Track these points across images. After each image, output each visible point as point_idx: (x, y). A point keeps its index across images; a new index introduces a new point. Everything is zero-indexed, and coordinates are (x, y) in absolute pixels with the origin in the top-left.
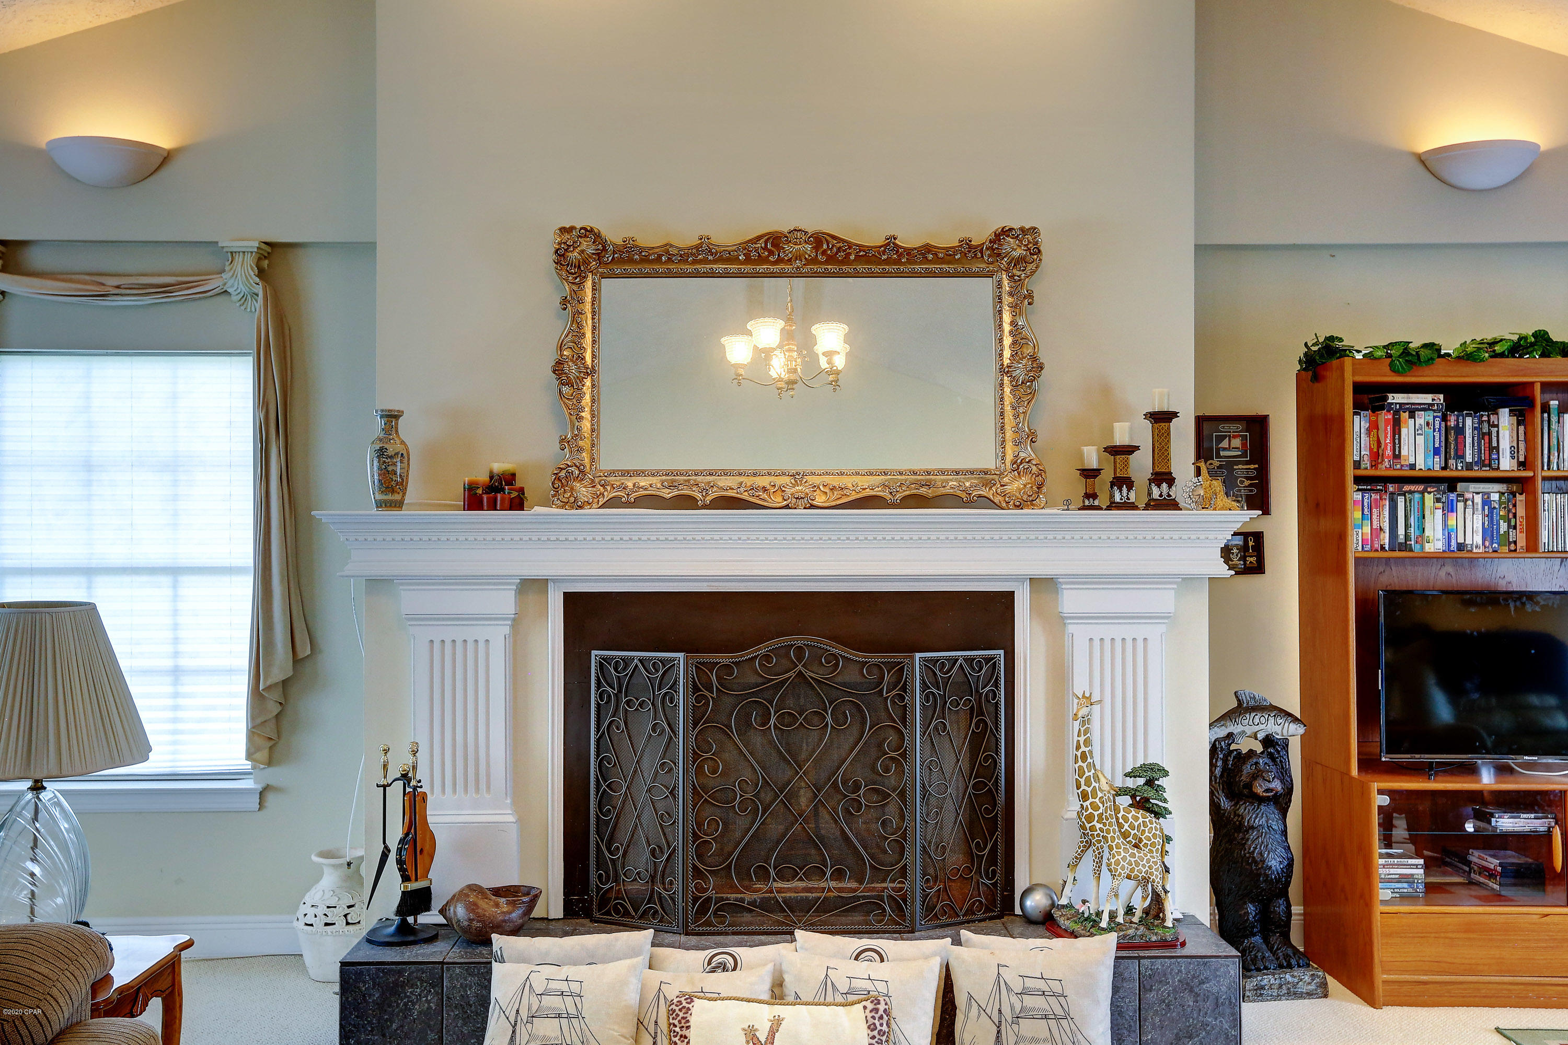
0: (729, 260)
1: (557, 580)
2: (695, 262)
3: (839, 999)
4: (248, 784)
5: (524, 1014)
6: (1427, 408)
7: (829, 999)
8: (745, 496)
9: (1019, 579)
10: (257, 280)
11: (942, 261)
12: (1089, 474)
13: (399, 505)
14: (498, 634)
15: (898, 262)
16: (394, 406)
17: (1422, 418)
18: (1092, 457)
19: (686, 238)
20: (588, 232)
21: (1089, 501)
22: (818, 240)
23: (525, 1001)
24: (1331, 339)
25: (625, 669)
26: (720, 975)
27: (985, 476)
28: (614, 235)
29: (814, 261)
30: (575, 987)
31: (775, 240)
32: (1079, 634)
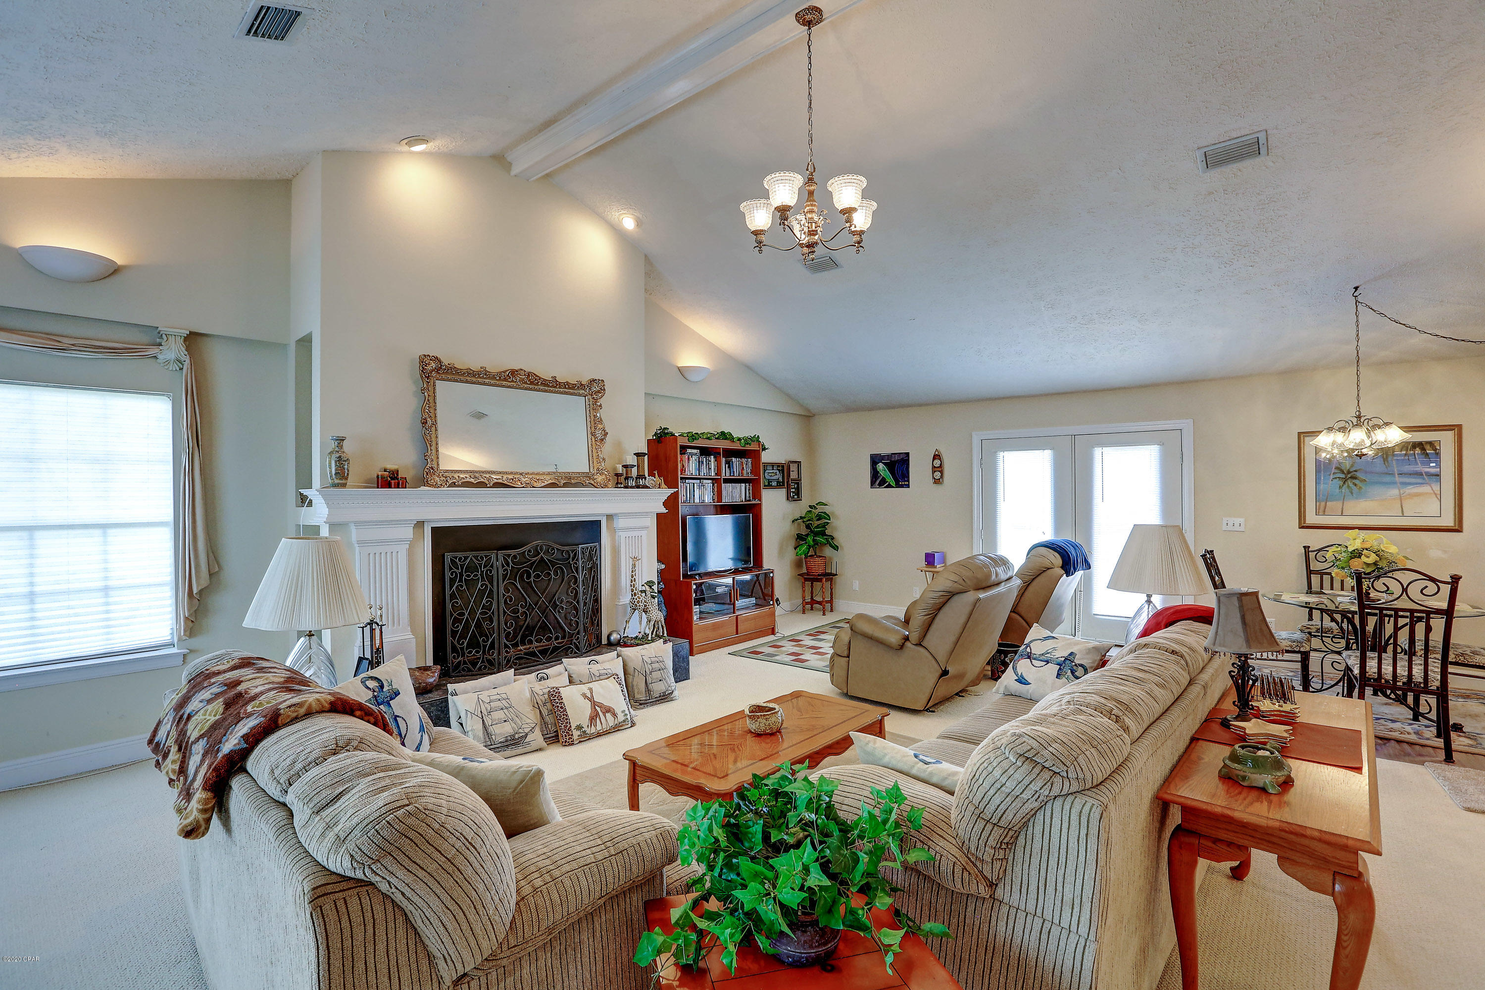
0: (494, 378)
1: (429, 521)
2: (479, 377)
3: (597, 679)
4: (174, 650)
5: (485, 712)
6: (696, 454)
7: (594, 679)
8: (505, 482)
9: (603, 515)
10: (186, 353)
11: (569, 388)
12: (617, 475)
13: (344, 485)
14: (403, 549)
15: (555, 387)
16: (341, 434)
17: (694, 457)
18: (620, 469)
19: (475, 366)
20: (436, 358)
21: (617, 485)
22: (529, 374)
23: (483, 707)
24: (665, 429)
25: (464, 561)
26: (543, 682)
27: (588, 475)
28: (446, 361)
29: (526, 383)
30: (504, 696)
31: (513, 372)
32: (623, 535)
